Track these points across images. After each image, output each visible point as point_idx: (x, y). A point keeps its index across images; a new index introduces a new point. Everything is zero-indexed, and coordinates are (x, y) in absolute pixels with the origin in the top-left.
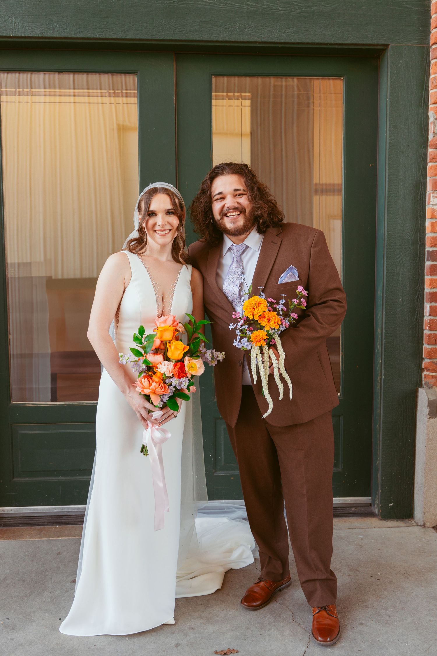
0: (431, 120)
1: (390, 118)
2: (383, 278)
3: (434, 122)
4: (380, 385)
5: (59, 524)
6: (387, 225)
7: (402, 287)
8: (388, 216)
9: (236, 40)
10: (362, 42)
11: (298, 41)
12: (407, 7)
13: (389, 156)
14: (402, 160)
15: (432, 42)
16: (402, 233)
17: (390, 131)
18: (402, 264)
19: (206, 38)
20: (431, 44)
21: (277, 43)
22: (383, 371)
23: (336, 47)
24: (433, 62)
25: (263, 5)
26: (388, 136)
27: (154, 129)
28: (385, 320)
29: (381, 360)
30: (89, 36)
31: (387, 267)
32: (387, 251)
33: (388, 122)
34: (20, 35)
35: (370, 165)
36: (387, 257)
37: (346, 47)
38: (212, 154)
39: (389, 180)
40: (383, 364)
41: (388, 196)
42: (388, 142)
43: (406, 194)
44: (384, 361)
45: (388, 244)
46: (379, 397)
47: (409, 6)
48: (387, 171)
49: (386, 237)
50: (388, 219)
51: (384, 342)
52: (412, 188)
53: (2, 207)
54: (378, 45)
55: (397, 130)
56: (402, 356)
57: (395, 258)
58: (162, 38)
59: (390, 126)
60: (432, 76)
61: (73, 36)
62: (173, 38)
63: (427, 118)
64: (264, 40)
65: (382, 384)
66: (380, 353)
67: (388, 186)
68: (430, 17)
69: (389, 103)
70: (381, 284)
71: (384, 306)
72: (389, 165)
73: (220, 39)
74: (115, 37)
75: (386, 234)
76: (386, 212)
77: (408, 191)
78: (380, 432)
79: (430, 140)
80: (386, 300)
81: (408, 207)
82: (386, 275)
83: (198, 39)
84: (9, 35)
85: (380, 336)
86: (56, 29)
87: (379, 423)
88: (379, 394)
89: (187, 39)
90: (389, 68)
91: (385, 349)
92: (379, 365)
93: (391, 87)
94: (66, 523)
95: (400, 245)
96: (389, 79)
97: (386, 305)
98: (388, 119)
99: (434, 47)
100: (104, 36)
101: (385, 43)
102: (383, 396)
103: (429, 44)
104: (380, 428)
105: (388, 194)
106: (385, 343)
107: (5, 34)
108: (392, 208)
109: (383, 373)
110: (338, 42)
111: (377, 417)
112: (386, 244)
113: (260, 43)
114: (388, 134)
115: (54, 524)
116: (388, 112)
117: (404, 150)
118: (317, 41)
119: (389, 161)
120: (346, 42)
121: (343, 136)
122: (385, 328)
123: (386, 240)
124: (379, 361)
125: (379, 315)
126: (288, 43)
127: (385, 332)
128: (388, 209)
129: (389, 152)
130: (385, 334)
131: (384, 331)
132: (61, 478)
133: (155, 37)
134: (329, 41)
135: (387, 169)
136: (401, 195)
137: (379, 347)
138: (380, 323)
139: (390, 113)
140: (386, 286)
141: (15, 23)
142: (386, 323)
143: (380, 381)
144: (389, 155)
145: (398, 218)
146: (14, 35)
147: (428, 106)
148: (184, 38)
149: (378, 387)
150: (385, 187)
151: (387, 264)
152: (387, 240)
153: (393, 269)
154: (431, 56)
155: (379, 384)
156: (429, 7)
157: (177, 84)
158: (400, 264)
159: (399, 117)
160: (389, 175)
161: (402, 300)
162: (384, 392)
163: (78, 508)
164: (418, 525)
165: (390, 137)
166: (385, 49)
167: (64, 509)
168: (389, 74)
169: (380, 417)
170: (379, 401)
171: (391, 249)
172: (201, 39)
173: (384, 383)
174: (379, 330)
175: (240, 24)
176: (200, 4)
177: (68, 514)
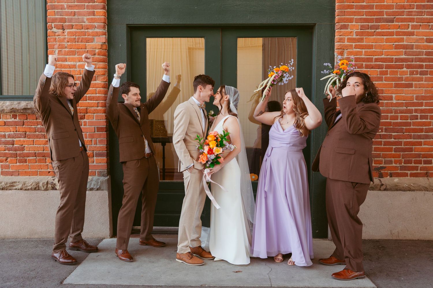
0: (336, 56)
3: (337, 57)
5: (167, 234)
9: (248, 23)
10: (304, 23)
11: (275, 23)
12: (324, 7)
15: (336, 22)
17: (317, 61)
19: (235, 22)
20: (336, 23)
21: (266, 24)
23: (292, 25)
24: (336, 31)
25: (260, 8)
30: (185, 23)
33: (316, 58)
34: (156, 23)
35: (309, 76)
37: (297, 25)
39: (316, 83)
42: (316, 66)
47: (325, 7)
54: (311, 24)
58: (215, 23)
60: (336, 37)
61: (178, 23)
62: (220, 23)
63: (334, 55)
64: (260, 23)
67: (316, 86)
68: (335, 11)
69: (316, 49)
73: (241, 23)
74: (196, 23)
79: (335, 65)
83: (231, 23)
84: (152, 24)
85: (312, 154)
86: (171, 21)
89: (226, 23)
90: (316, 34)
93: (317, 42)
94: (170, 234)
96: (316, 39)
97: (314, 139)
99: (337, 24)
100: (191, 23)
101: (314, 23)
103: (334, 23)
107: (150, 23)
110: (293, 23)
113: (258, 24)
114: (316, 62)
115: (164, 234)
118: (283, 23)
120: (297, 23)
125: (312, 144)
126: (271, 24)
128: (316, 96)
132: (168, 214)
133: (212, 23)
134: (289, 23)
135: (315, 78)
136: (322, 90)
138: (312, 147)
141: (154, 18)
142: (315, 147)
144: (316, 72)
145: (320, 100)
146: (154, 23)
147: (334, 50)
148: (225, 23)
154: (336, 28)
156: (335, 7)
157: (222, 42)
159: (321, 55)
160: (316, 81)
161: (322, 137)
162: (314, 179)
163: (175, 228)
164: (329, 240)
166: (315, 25)
167: (169, 228)
168: (316, 36)
169: (312, 190)
172: (232, 23)
174: (312, 151)
175: (249, 16)
176: (232, 9)
177: (171, 231)
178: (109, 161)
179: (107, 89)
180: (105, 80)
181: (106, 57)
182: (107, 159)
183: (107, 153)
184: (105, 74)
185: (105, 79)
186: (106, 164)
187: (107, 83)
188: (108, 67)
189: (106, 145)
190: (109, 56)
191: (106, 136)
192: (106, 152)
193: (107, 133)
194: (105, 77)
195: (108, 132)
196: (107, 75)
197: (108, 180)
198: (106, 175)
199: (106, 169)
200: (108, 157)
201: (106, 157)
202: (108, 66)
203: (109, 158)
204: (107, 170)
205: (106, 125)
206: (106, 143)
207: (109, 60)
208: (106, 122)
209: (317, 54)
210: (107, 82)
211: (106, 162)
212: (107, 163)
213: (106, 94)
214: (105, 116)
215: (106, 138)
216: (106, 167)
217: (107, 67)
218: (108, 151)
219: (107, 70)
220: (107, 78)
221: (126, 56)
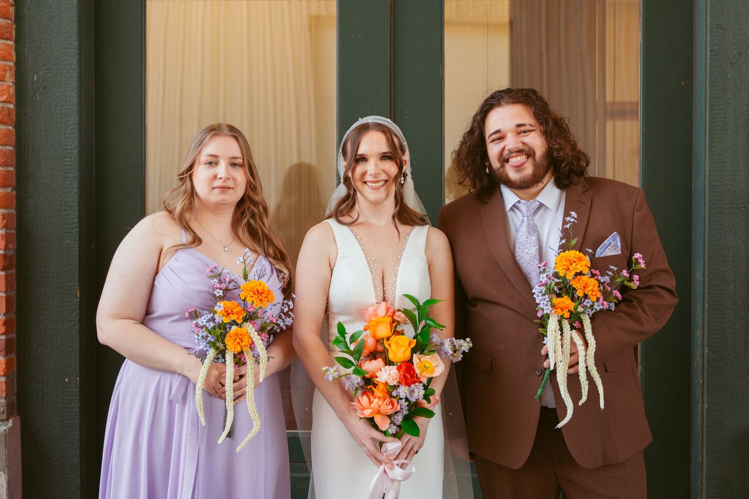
1: (711, 13)
2: (704, 254)
4: (701, 418)
6: (709, 172)
7: (733, 266)
8: (710, 159)
13: (710, 69)
14: (732, 74)
16: (733, 185)
17: (711, 32)
18: (734, 232)
22: (705, 396)
26: (708, 41)
27: (360, 35)
28: (708, 317)
29: (703, 379)
31: (709, 236)
32: (709, 213)
33: (709, 20)
35: (683, 83)
36: (709, 221)
38: (444, 70)
39: (711, 106)
40: (706, 385)
41: (710, 130)
42: (708, 48)
43: (738, 126)
44: (707, 381)
45: (710, 200)
46: (700, 438)
48: (708, 92)
49: (707, 191)
50: (710, 164)
51: (706, 352)
52: (747, 117)
53: (144, 148)
55: (722, 31)
56: (735, 374)
57: (723, 223)
59: (711, 25)
65: (705, 417)
66: (701, 368)
67: (710, 114)
70: (701, 262)
71: (706, 296)
72: (710, 83)
75: (707, 187)
76: (707, 154)
77: (741, 121)
78: (702, 492)
80: (708, 286)
81: (741, 146)
82: (709, 249)
85: (700, 343)
87: (700, 479)
88: (701, 433)
91: (708, 361)
92: (699, 388)
95: (730, 203)
97: (708, 294)
98: (708, 15)
102: (707, 436)
104: (702, 486)
105: (710, 126)
106: (708, 353)
108: (716, 146)
109: (706, 399)
111: (697, 469)
112: (707, 201)
114: (709, 37)
116: (709, 5)
117: (734, 60)
119: (711, 77)
121: (640, 40)
122: (708, 329)
123: (707, 195)
124: (699, 380)
125: (699, 309)
127: (708, 336)
128: (710, 148)
129: (711, 63)
130: (708, 338)
131: (706, 335)
135: (708, 88)
136: (730, 127)
137: (699, 359)
138: (700, 322)
139: (711, 5)
140: (708, 265)
142: (708, 322)
143: (700, 412)
145: (725, 163)
149: (699, 422)
150: (706, 115)
151: (709, 232)
152: (709, 196)
153: (719, 240)
155: (699, 417)
158: (730, 231)
159: (725, 11)
160: (710, 99)
161: (735, 287)
162: (708, 429)
165: (711, 42)
169: (702, 467)
170: (700, 443)
171: (715, 209)
173: (707, 415)
174: (699, 333)
178: (15, 369)
179: (11, 128)
180: (4, 98)
181: (10, 22)
182: (8, 364)
183: (8, 342)
184: (4, 76)
185: (3, 95)
186: (3, 379)
187: (12, 106)
188: (14, 53)
189: (5, 314)
190: (19, 18)
191: (4, 285)
192: (3, 337)
193: (6, 275)
194: (5, 87)
195: (14, 271)
196: (9, 81)
197: (9, 434)
198: (4, 417)
199: (4, 395)
200: (14, 356)
201: (5, 356)
202: (16, 50)
203: (15, 358)
204: (5, 398)
205: (6, 248)
206: (4, 310)
207: (18, 30)
208: (7, 237)
209: (711, 10)
210: (11, 103)
211: (2, 373)
212: (6, 375)
213: (4, 145)
214: (3, 219)
215: (6, 292)
216: (4, 387)
217: (10, 55)
218: (14, 336)
219: (12, 64)
220: (12, 91)
221: (75, 18)
